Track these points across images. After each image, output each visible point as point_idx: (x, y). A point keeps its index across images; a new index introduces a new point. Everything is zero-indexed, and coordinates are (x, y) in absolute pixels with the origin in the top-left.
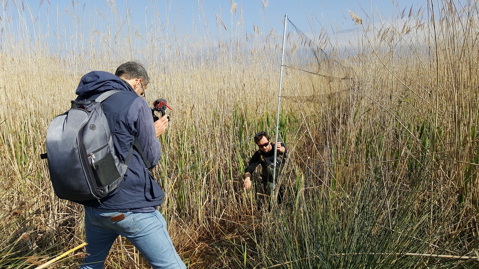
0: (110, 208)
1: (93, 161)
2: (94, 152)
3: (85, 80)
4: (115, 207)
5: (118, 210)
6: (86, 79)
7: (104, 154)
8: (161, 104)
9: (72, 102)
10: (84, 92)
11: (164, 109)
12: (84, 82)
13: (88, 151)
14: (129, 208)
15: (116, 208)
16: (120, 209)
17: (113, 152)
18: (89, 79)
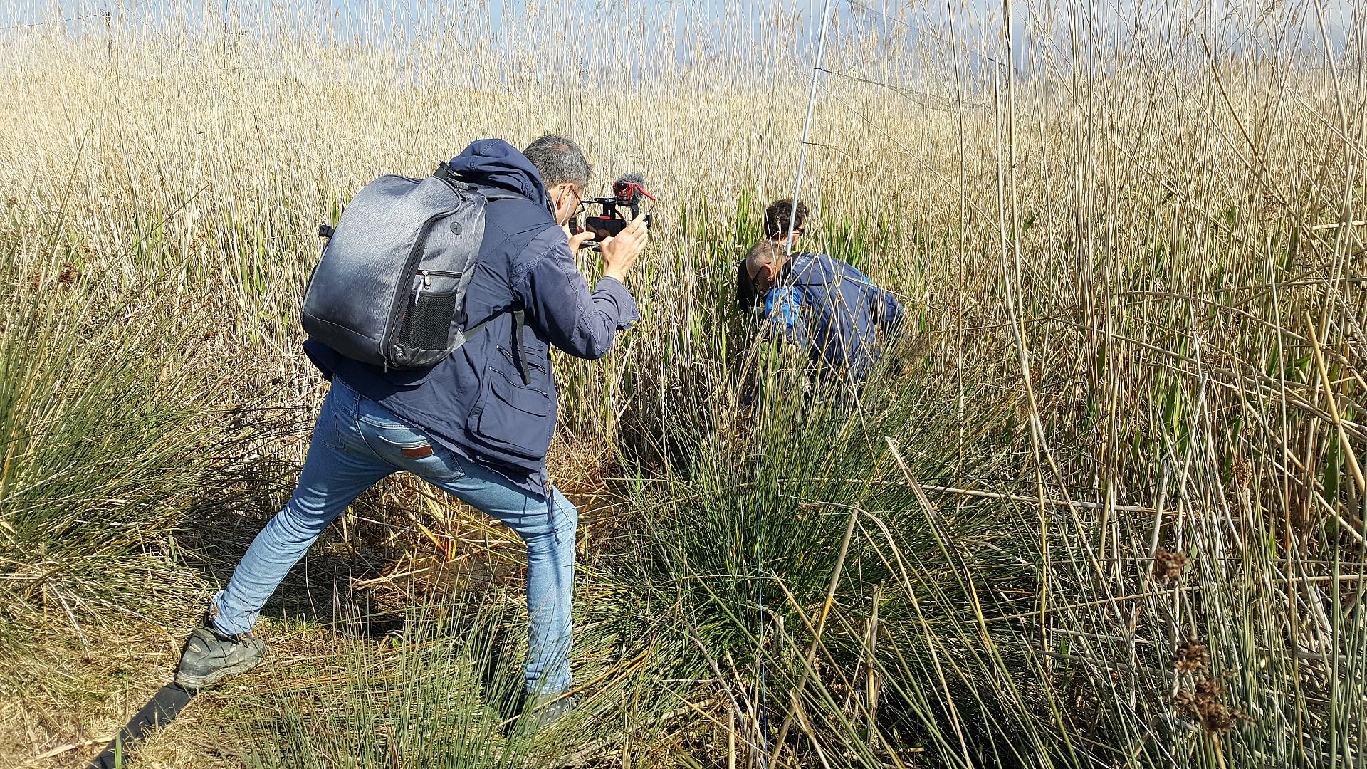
0: (389, 407)
1: (420, 289)
2: (431, 273)
3: (479, 148)
4: (399, 409)
5: (404, 418)
6: (482, 148)
7: (446, 287)
8: (629, 189)
9: (442, 164)
10: (467, 168)
11: (635, 201)
12: (474, 150)
13: (425, 266)
14: (427, 425)
15: (401, 413)
16: (408, 419)
17: (459, 297)
18: (487, 150)
